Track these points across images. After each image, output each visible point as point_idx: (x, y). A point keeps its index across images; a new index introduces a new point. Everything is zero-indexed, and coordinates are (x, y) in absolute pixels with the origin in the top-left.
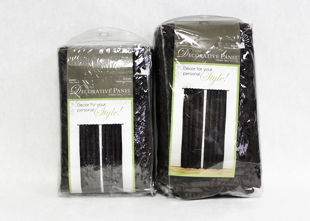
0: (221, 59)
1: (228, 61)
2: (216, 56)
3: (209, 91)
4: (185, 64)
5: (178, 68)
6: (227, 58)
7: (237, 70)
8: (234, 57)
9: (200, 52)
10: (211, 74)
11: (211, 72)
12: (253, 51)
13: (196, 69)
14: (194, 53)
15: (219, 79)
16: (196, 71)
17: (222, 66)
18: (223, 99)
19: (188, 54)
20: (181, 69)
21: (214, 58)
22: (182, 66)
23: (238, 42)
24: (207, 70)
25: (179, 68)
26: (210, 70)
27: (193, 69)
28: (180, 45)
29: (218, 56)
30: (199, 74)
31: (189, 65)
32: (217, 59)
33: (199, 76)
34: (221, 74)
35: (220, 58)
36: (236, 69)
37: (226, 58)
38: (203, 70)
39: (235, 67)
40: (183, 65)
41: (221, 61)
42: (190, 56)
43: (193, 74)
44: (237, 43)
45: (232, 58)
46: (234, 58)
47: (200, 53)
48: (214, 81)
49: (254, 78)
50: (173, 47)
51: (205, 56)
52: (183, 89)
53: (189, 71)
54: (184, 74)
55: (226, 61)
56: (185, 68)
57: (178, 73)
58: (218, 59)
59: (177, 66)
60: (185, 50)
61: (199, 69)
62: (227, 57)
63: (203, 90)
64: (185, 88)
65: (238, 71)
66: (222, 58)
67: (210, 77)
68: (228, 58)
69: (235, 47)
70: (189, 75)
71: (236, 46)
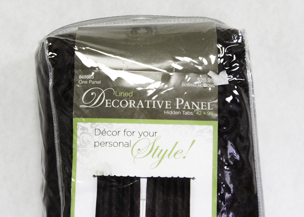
0: (177, 110)
1: (191, 113)
2: (164, 103)
3: (153, 182)
4: (97, 124)
5: (82, 131)
6: (189, 108)
7: (212, 133)
8: (204, 104)
9: (131, 95)
10: (154, 143)
11: (154, 138)
12: (247, 91)
13: (122, 133)
14: (118, 98)
15: (174, 153)
16: (122, 138)
17: (178, 125)
18: (183, 198)
19: (105, 101)
20: (89, 134)
21: (160, 107)
22: (92, 127)
23: (214, 71)
24: (146, 134)
25: (86, 131)
26: (151, 135)
27: (114, 133)
28: (86, 82)
29: (169, 103)
30: (128, 145)
31: (106, 124)
32: (166, 110)
33: (129, 149)
34: (177, 143)
35: (173, 108)
36: (210, 130)
37: (187, 107)
38: (136, 134)
39: (207, 126)
40: (94, 126)
41: (176, 113)
42: (109, 105)
43: (116, 144)
44: (211, 73)
45: (200, 107)
46: (204, 107)
47: (128, 98)
48: (162, 158)
49: (251, 149)
50: (71, 85)
51: (142, 104)
52: (94, 176)
53: (106, 138)
54: (97, 144)
55: (187, 113)
56: (98, 132)
57: (84, 142)
58: (169, 110)
59: (80, 127)
60: (99, 92)
61: (129, 134)
62: (188, 105)
63: (139, 178)
64: (99, 175)
65: (214, 134)
66: (178, 108)
67: (153, 151)
68: (191, 107)
69: (207, 83)
70: (107, 148)
71: (209, 80)
